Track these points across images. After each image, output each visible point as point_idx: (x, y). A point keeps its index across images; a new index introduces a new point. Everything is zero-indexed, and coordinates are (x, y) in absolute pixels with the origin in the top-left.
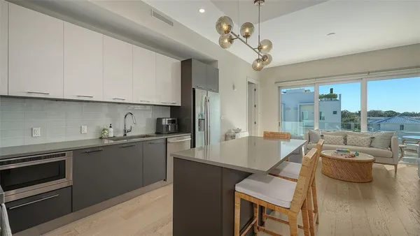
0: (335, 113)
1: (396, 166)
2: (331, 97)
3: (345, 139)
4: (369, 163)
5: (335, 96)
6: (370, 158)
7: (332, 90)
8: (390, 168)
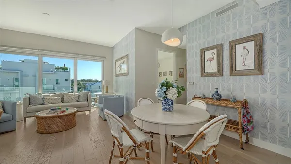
0: (67, 80)
1: (90, 110)
2: (64, 69)
3: (62, 99)
4: (73, 114)
5: (67, 69)
6: (74, 110)
7: (65, 65)
8: (87, 113)
